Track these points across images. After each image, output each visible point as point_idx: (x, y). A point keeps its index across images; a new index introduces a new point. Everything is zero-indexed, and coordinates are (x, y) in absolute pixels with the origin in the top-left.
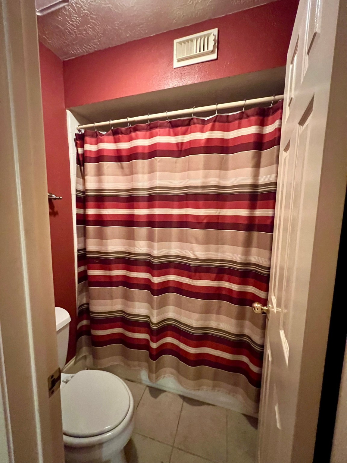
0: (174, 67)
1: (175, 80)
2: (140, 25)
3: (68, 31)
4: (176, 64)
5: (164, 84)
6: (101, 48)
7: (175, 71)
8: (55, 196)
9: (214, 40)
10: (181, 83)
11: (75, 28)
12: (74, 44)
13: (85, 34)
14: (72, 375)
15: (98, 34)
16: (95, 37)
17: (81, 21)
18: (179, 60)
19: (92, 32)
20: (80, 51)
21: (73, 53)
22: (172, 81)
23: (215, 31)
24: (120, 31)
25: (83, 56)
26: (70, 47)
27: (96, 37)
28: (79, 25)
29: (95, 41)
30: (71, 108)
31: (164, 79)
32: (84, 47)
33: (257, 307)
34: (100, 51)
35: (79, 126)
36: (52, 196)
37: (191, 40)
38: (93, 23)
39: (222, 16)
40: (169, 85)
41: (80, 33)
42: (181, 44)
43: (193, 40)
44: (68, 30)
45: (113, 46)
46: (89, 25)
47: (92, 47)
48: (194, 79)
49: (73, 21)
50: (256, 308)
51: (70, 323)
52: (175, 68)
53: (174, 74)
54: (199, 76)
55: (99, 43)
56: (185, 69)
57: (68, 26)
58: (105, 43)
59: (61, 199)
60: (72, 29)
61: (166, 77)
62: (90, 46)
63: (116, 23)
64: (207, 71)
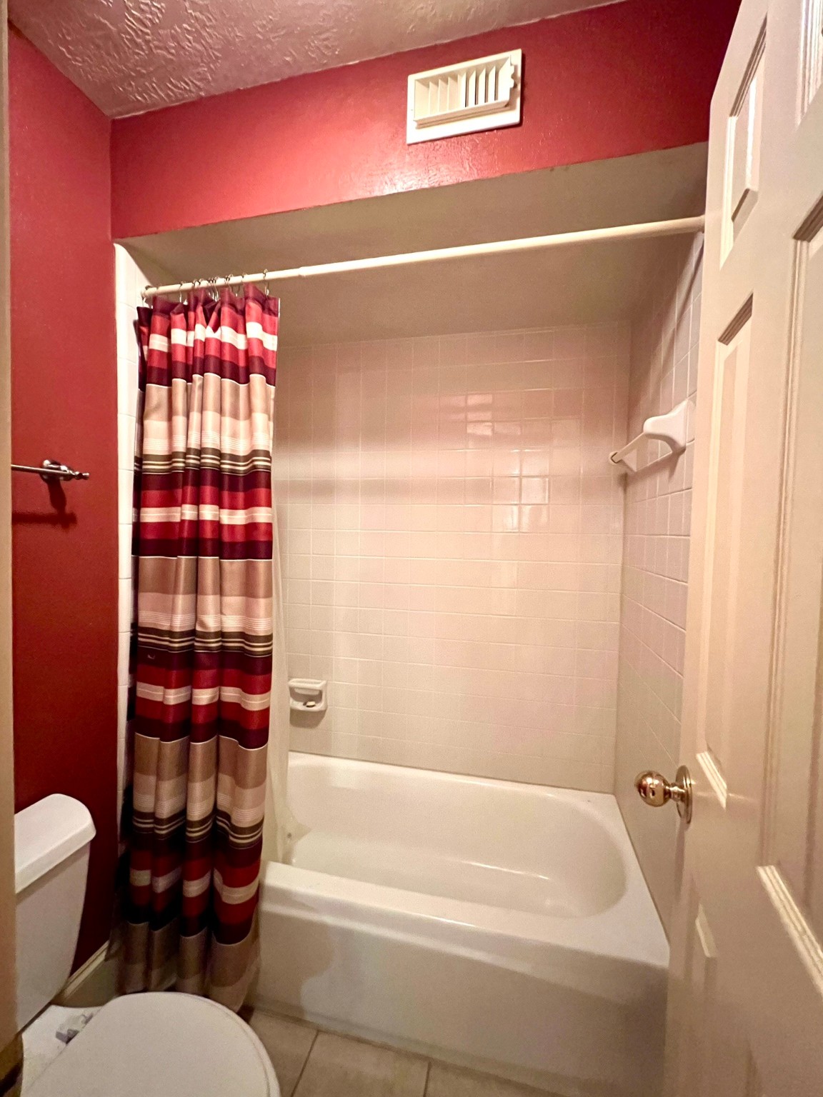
0: (409, 141)
1: (410, 173)
2: (320, 33)
3: (128, 37)
4: (414, 134)
5: (382, 183)
6: (216, 90)
7: (410, 150)
8: (69, 468)
9: (514, 76)
10: (426, 181)
11: (148, 31)
12: (142, 75)
13: (173, 48)
14: (87, 1011)
15: (210, 50)
16: (201, 57)
17: (163, 11)
18: (422, 124)
19: (194, 44)
20: (159, 95)
21: (139, 98)
22: (402, 175)
23: (514, 57)
24: (269, 46)
25: (167, 110)
26: (133, 84)
27: (202, 61)
28: (157, 21)
29: (200, 70)
30: (130, 240)
31: (382, 169)
32: (170, 86)
33: (651, 786)
34: (213, 97)
35: (147, 288)
36: (59, 469)
37: (454, 76)
38: (196, 18)
39: (532, 21)
40: (395, 185)
41: (161, 45)
42: (428, 86)
43: (459, 76)
44: (130, 34)
45: (249, 87)
46: (185, 25)
47: (189, 87)
48: (461, 172)
49: (142, 11)
50: (648, 789)
51: (93, 842)
52: (410, 145)
53: (407, 158)
54: (473, 165)
55: (211, 76)
56: (438, 147)
57: (129, 23)
58: (226, 77)
59: (85, 478)
60: (139, 32)
61: (386, 165)
62: (187, 84)
63: (258, 22)
64: (493, 153)
